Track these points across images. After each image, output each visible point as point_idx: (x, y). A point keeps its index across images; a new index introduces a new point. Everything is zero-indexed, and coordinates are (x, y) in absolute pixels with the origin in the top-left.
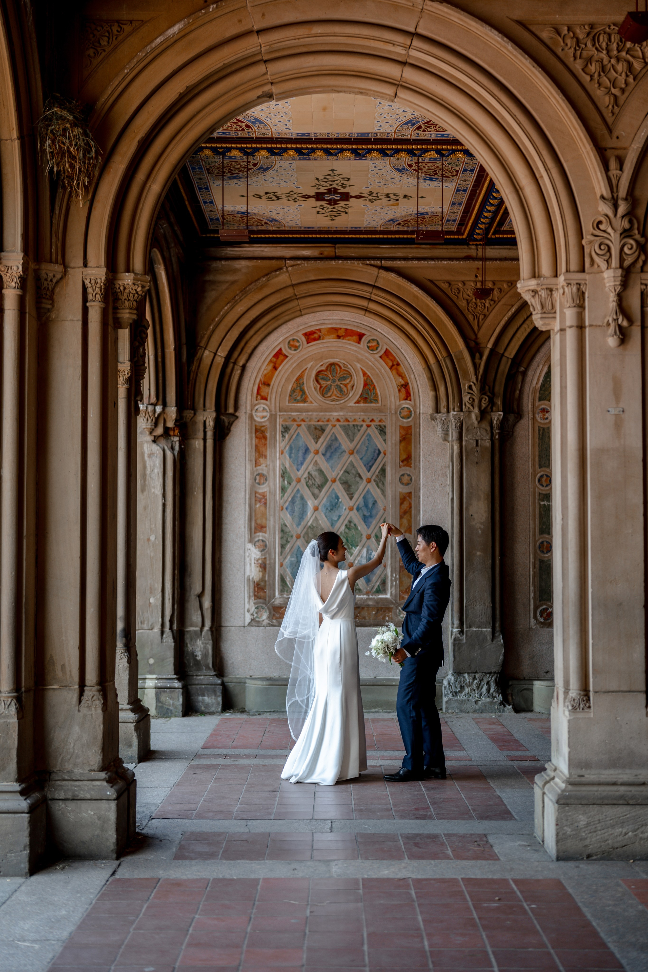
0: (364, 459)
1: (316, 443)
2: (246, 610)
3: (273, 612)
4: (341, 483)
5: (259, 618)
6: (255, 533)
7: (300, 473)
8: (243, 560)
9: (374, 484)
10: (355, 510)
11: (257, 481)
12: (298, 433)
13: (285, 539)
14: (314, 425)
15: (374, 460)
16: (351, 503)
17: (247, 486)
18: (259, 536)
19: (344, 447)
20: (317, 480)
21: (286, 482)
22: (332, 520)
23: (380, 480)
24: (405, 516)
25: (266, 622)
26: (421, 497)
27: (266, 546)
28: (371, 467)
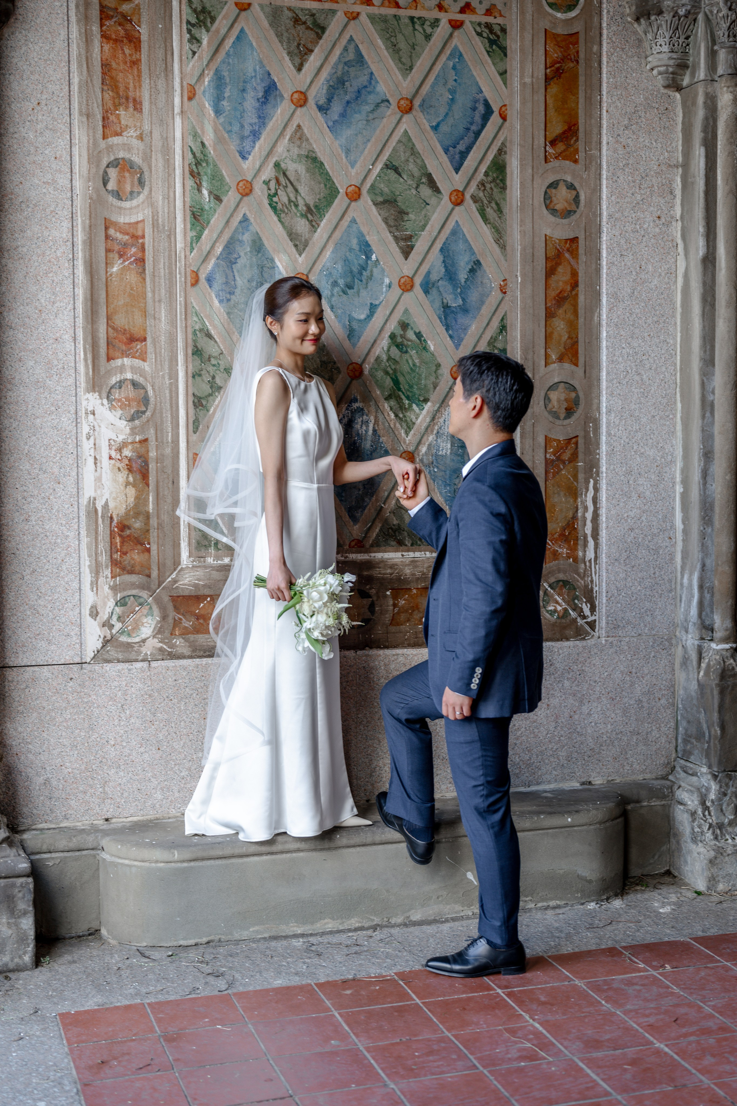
0: (444, 128)
1: (299, 69)
2: (86, 611)
3: (172, 614)
4: (376, 204)
5: (129, 635)
6: (109, 359)
7: (249, 165)
8: (71, 447)
9: (473, 207)
10: (418, 289)
11: (110, 186)
12: (242, 31)
13: (207, 378)
14: (289, 9)
15: (471, 135)
16: (408, 268)
17: (78, 202)
18: (122, 369)
19: (382, 88)
20: (303, 190)
21: (205, 192)
22: (351, 319)
23: (491, 199)
24: (561, 311)
25: (154, 643)
26: (604, 253)
27: (145, 401)
28: (464, 155)
